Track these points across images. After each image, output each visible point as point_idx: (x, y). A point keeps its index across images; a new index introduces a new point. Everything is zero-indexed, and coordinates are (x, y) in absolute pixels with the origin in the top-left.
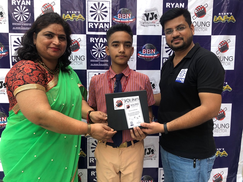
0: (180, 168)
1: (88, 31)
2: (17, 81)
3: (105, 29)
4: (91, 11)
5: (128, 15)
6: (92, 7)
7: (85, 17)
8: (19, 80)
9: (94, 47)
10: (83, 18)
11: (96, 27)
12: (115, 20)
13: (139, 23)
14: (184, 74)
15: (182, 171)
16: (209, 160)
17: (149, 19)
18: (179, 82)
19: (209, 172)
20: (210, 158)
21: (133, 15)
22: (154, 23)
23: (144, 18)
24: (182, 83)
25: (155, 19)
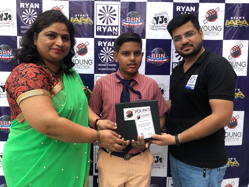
0: (189, 177)
1: (97, 35)
2: (20, 87)
3: (114, 33)
4: (99, 15)
5: (137, 18)
6: (100, 11)
7: (93, 21)
8: (23, 86)
9: (102, 51)
10: (92, 21)
11: (104, 31)
12: (124, 23)
13: (149, 26)
14: (194, 81)
15: (191, 180)
16: (220, 169)
17: (159, 22)
18: (189, 89)
19: (219, 182)
20: (221, 168)
21: (142, 19)
22: (164, 27)
23: (153, 22)
24: (192, 90)
25: (165, 23)
